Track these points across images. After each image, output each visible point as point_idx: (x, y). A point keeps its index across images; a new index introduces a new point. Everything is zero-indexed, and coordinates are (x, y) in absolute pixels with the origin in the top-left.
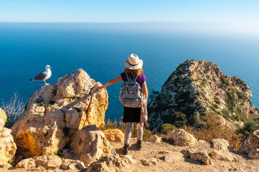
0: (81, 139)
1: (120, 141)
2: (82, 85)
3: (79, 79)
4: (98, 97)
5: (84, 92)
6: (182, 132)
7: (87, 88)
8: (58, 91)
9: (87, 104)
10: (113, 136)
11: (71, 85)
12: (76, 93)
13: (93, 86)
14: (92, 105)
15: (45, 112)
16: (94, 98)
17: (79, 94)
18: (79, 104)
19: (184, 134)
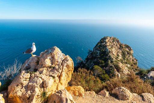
1: (82, 96)
3: (54, 54)
4: (68, 66)
5: (57, 63)
6: (123, 89)
7: (60, 60)
9: (60, 73)
10: (77, 92)
11: (49, 58)
13: (64, 58)
14: (63, 72)
15: (30, 78)
16: (65, 67)
17: (54, 65)
18: (54, 72)
19: (125, 91)
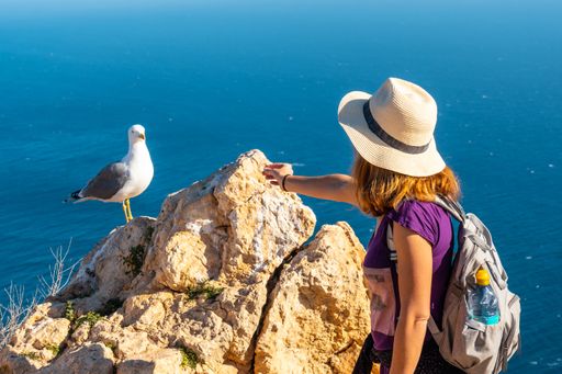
2: (243, 231)
4: (318, 300)
5: (247, 268)
8: (150, 251)
9: (241, 332)
12: (214, 271)
13: (299, 240)
16: (287, 300)
17: (223, 277)
18: (204, 326)
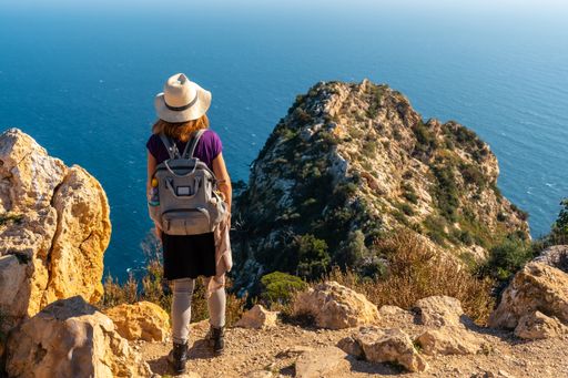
0: (40, 345)
1: (159, 337)
2: (25, 178)
3: (13, 162)
4: (80, 210)
5: (32, 200)
6: (334, 288)
7: (41, 188)
9: (47, 237)
10: (136, 324)
12: (8, 205)
13: (60, 179)
14: (62, 237)
16: (68, 215)
17: (17, 208)
18: (22, 238)
19: (341, 293)
